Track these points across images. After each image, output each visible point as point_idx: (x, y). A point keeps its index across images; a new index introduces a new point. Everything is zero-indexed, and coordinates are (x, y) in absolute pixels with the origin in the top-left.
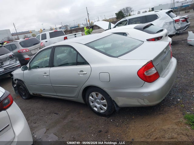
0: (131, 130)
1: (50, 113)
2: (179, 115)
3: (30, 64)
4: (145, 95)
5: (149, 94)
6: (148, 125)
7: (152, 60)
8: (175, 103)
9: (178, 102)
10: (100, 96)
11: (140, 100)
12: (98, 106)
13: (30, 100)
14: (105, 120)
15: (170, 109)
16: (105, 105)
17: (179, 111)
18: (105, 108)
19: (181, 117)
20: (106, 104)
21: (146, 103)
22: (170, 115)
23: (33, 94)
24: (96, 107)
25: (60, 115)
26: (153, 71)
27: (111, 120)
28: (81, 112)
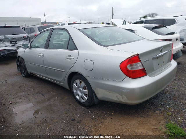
0: (104, 126)
1: (37, 93)
2: (161, 122)
3: (31, 43)
4: (124, 91)
5: (128, 91)
6: (122, 124)
7: (138, 54)
8: (163, 109)
9: (166, 109)
10: (83, 84)
11: (118, 95)
12: (80, 94)
13: (27, 78)
14: (84, 111)
15: (154, 114)
16: (86, 95)
17: (163, 118)
18: (86, 98)
19: (162, 125)
20: (87, 93)
21: (124, 100)
22: (151, 120)
23: (30, 73)
24: (78, 95)
25: (45, 96)
26: (139, 66)
27: (89, 112)
28: (66, 98)
